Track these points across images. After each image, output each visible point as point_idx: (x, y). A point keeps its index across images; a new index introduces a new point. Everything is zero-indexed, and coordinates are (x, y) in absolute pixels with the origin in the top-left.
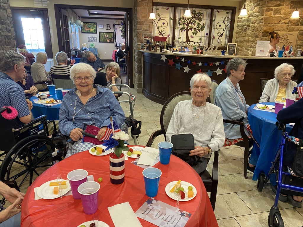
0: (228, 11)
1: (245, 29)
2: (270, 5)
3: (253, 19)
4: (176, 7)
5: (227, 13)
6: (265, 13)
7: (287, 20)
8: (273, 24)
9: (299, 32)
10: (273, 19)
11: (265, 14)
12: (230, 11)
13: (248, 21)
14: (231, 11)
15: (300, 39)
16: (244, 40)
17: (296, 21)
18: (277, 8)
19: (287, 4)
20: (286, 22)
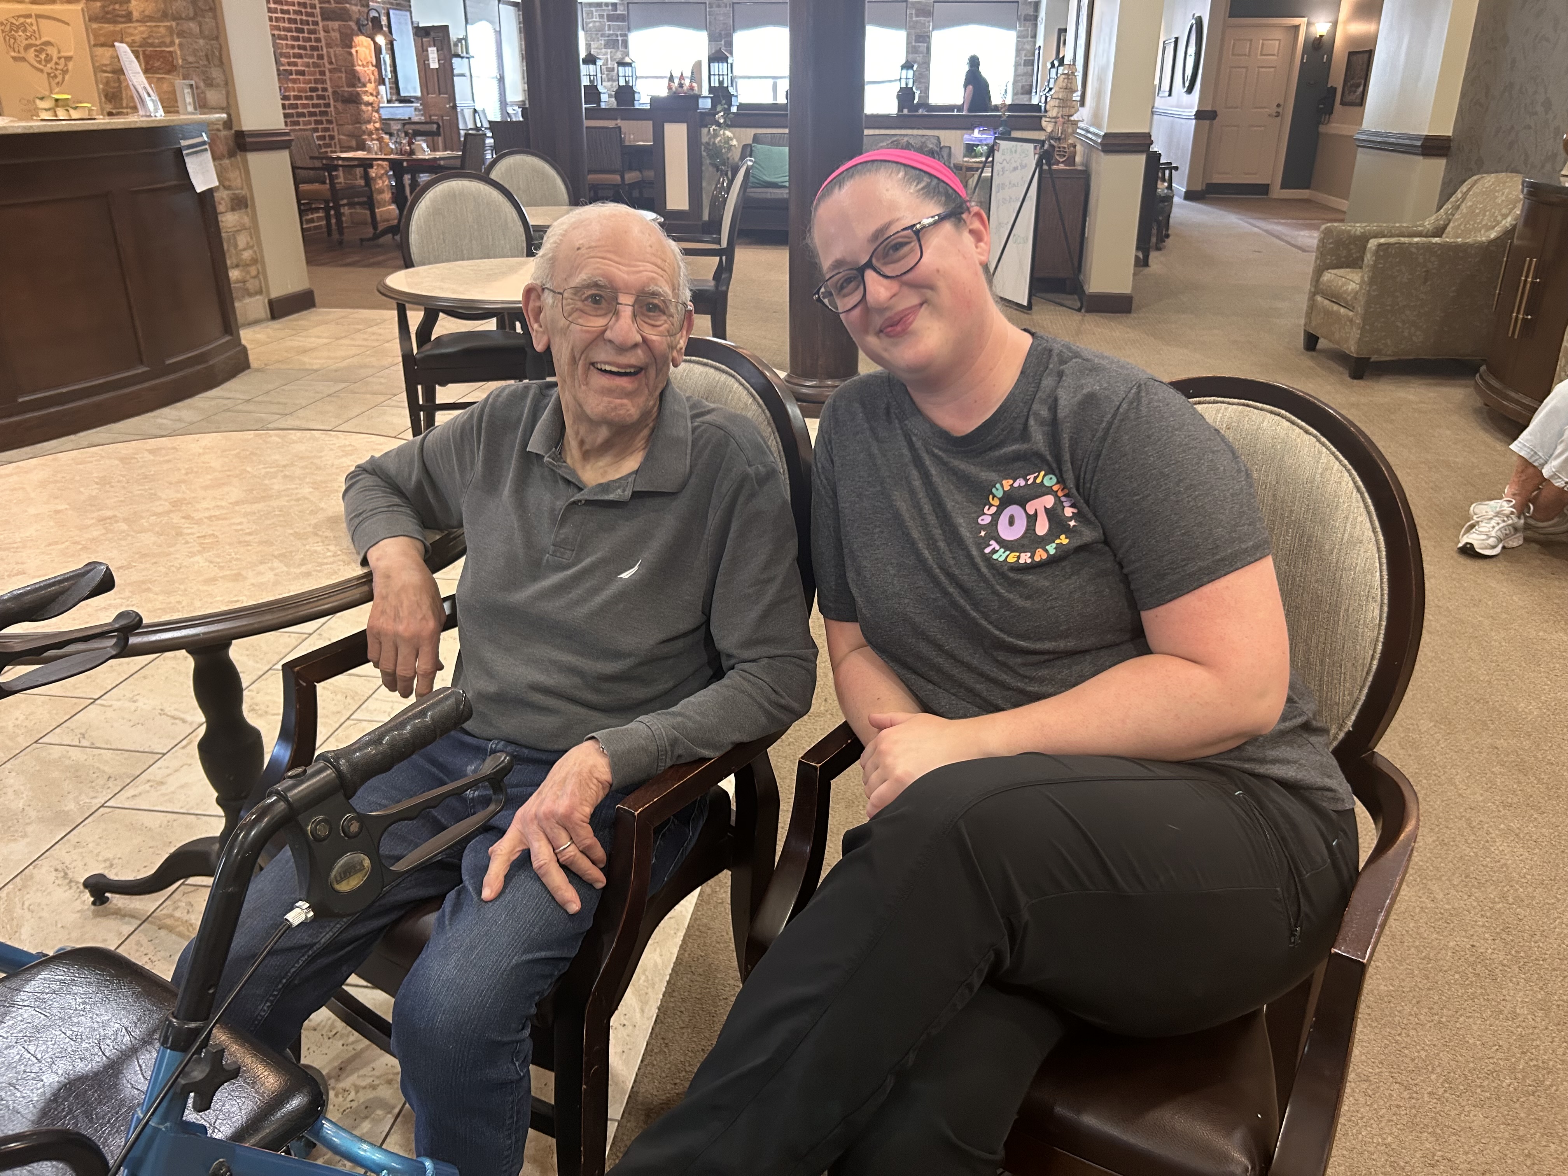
15: (102, 39)
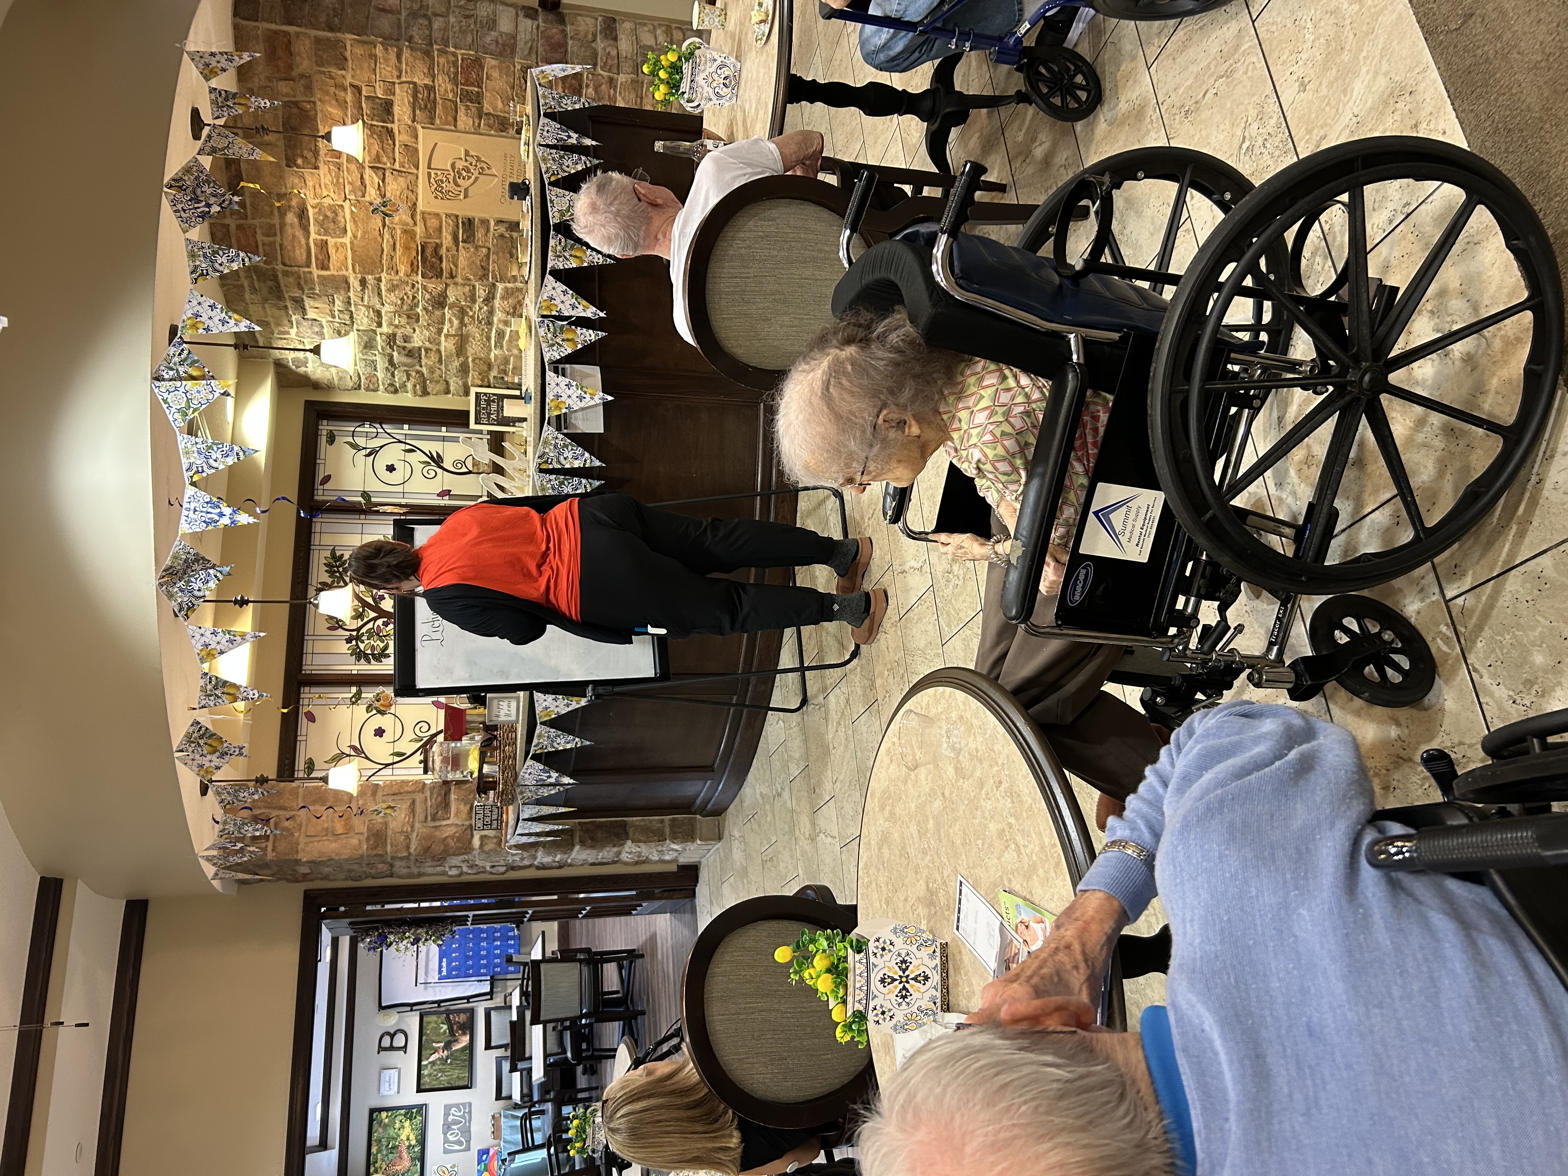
0: (324, 439)
1: (407, 355)
2: (300, 255)
3: (363, 320)
4: (299, 677)
5: (331, 439)
6: (335, 273)
7: (366, 177)
8: (387, 236)
9: (419, 127)
10: (363, 237)
11: (341, 273)
12: (325, 427)
13: (368, 345)
14: (325, 422)
16: (458, 356)
17: (372, 141)
18: (316, 220)
19: (296, 181)
20: (376, 180)
